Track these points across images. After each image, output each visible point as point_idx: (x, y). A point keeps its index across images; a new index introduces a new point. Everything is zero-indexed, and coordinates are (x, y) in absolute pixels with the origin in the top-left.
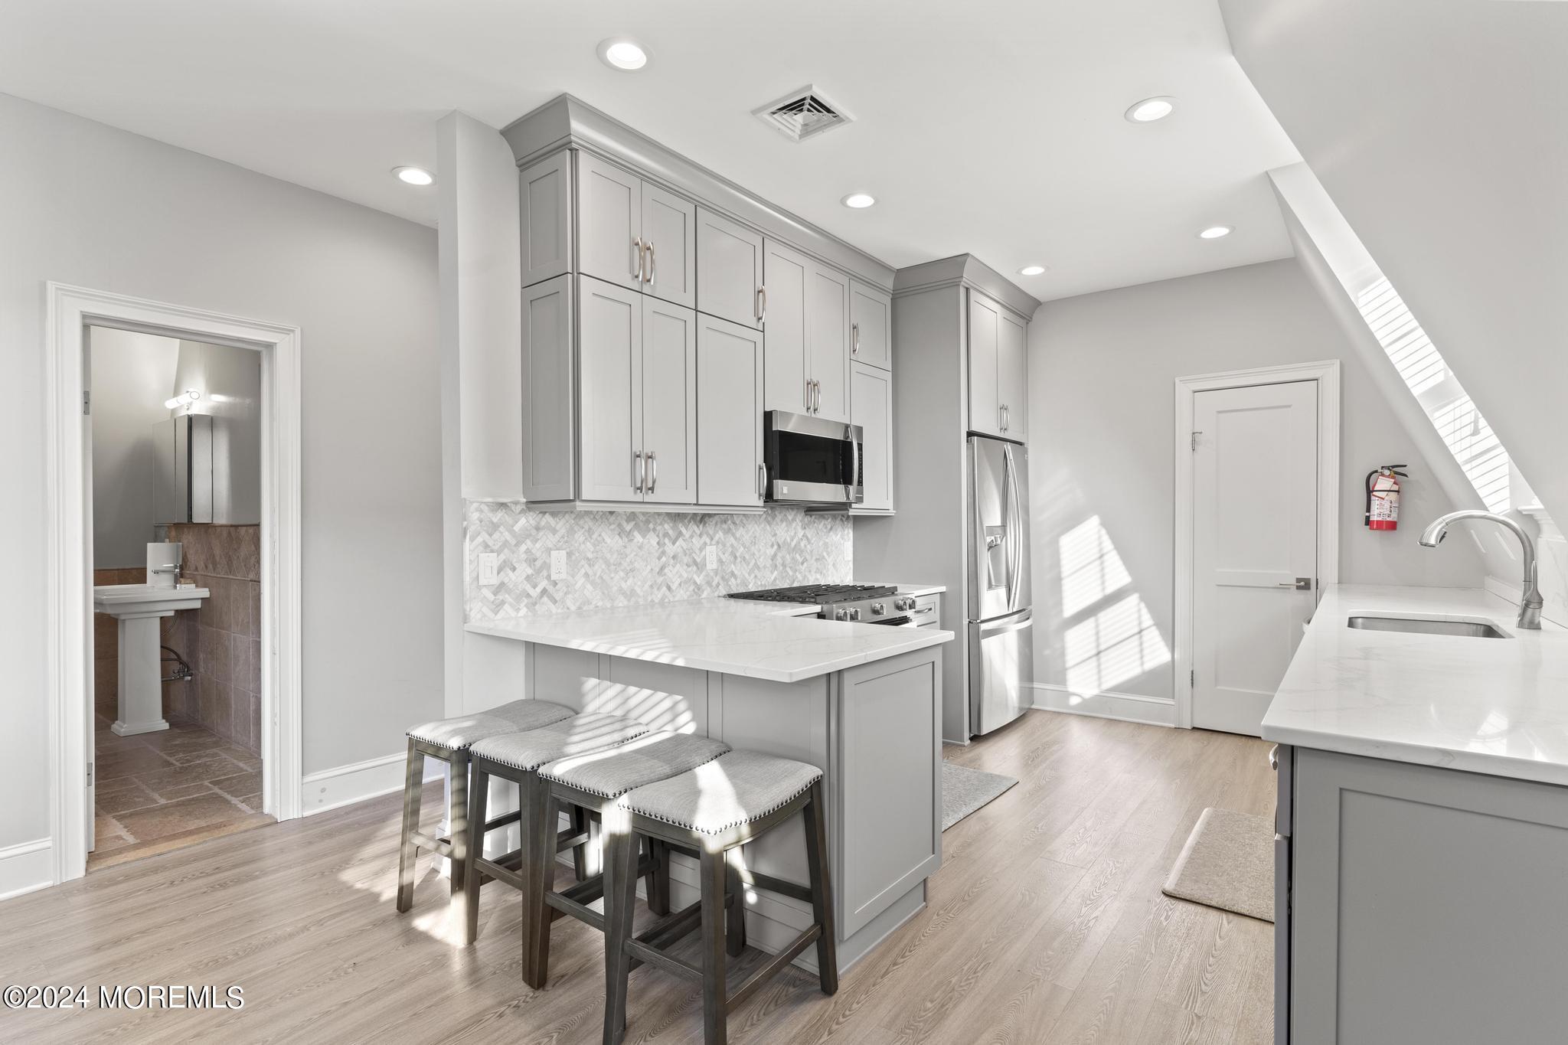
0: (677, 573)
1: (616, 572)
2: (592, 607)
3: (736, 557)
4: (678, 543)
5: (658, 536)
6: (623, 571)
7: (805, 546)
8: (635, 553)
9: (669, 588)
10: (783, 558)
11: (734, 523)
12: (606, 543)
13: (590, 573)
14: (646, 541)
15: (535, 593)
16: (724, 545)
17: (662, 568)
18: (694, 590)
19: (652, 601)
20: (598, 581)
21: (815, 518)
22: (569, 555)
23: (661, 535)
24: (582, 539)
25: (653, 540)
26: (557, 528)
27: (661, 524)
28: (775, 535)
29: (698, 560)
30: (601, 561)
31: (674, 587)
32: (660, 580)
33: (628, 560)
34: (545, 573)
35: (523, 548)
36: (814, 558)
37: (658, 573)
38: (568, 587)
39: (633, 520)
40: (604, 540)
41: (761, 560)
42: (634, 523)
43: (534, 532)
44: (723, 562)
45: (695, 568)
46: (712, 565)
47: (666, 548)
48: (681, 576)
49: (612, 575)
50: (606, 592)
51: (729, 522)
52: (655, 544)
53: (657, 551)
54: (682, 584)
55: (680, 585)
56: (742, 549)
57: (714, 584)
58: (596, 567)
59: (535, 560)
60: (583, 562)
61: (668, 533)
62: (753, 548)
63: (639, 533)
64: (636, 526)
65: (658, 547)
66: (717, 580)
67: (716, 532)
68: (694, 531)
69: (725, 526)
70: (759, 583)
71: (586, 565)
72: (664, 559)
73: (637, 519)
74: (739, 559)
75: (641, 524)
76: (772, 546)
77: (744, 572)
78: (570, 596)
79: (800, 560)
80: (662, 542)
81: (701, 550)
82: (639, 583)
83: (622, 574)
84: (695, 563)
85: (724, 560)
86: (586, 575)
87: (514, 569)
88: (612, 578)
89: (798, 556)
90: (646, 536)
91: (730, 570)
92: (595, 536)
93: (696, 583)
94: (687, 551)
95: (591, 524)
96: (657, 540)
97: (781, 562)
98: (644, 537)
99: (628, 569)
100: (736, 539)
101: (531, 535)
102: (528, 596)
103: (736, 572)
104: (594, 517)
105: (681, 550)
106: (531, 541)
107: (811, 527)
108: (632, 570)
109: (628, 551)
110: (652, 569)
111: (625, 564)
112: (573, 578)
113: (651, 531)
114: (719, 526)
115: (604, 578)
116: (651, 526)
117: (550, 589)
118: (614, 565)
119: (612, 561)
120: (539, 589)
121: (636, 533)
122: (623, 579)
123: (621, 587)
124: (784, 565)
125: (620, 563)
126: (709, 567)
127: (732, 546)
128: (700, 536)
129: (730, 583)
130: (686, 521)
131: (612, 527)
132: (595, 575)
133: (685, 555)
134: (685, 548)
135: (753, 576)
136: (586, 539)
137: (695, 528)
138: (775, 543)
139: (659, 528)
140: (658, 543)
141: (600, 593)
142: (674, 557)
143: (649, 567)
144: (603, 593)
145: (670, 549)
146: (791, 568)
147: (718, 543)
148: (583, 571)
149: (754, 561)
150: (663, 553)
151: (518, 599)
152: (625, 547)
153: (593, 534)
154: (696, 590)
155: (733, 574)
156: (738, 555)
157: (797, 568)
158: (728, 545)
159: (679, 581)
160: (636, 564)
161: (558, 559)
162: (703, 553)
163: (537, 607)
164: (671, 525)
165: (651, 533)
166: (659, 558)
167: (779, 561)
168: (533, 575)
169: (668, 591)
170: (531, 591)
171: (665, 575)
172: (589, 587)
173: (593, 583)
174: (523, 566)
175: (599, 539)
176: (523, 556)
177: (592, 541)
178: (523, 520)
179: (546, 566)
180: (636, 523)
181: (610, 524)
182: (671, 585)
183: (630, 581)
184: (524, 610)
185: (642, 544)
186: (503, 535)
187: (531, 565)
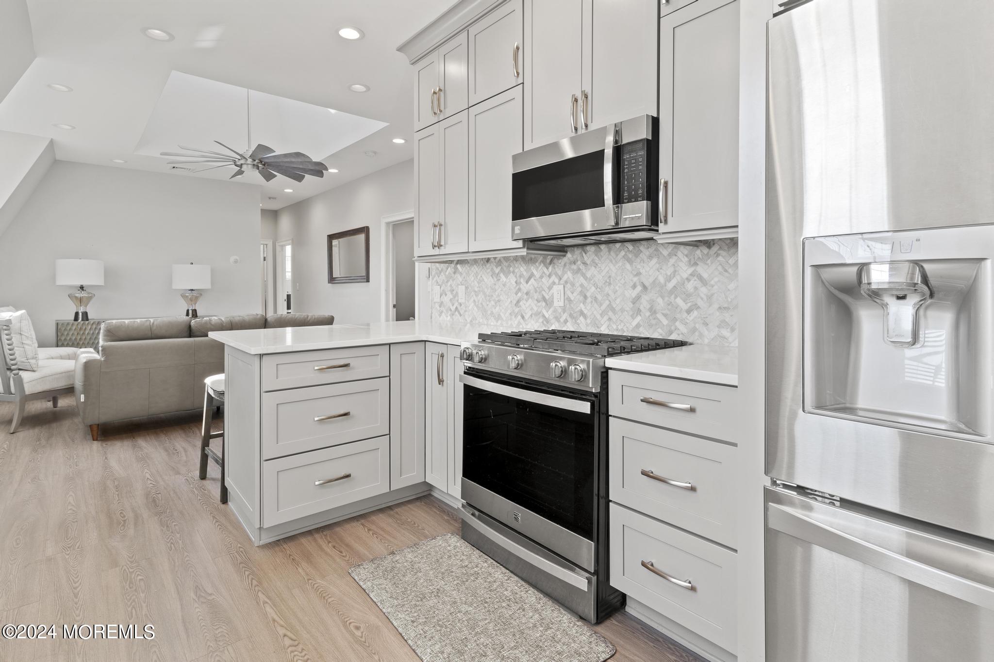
0: (529, 306)
1: (490, 301)
2: (477, 322)
3: (585, 297)
4: (530, 283)
5: (516, 277)
6: (493, 300)
7: (696, 288)
8: (501, 289)
9: (523, 317)
10: (652, 302)
11: (585, 263)
12: (484, 282)
13: (476, 300)
14: (508, 281)
15: (453, 308)
16: (573, 285)
17: (518, 302)
18: (543, 322)
20: (480, 306)
21: (720, 248)
22: (467, 288)
23: (518, 276)
24: (473, 279)
25: (512, 279)
26: (462, 273)
28: (639, 274)
29: (547, 297)
30: (481, 293)
31: (526, 317)
32: (517, 310)
33: (496, 293)
34: (457, 298)
35: (449, 284)
36: (716, 306)
37: (515, 305)
38: (466, 307)
40: (483, 279)
41: (618, 301)
42: (501, 267)
43: (453, 275)
44: (571, 300)
45: (544, 304)
46: (558, 303)
47: (521, 286)
48: (532, 309)
49: (488, 303)
50: (484, 313)
51: (579, 262)
52: (514, 283)
53: (515, 288)
54: (533, 316)
55: (531, 316)
56: (593, 289)
57: (562, 320)
58: (480, 296)
59: (453, 290)
60: (473, 293)
61: (523, 274)
62: (607, 289)
63: (504, 275)
64: (502, 270)
65: (515, 285)
66: (565, 316)
67: (564, 273)
68: (544, 272)
69: (574, 267)
70: (615, 327)
71: (474, 296)
72: (519, 294)
73: (502, 265)
74: (589, 300)
75: (505, 268)
76: (634, 287)
77: (595, 312)
78: (467, 313)
79: (684, 306)
80: (518, 281)
81: (550, 288)
82: (503, 310)
83: (493, 303)
84: (544, 299)
85: (572, 299)
86: (474, 301)
87: (446, 295)
88: (488, 305)
89: (679, 301)
90: (508, 277)
91: (579, 308)
92: (479, 277)
93: (545, 317)
94: (537, 289)
95: (476, 267)
96: (515, 279)
97: (648, 306)
98: (506, 277)
99: (497, 299)
100: (586, 278)
101: (452, 277)
102: (451, 310)
103: (585, 312)
105: (533, 288)
106: (452, 280)
107: (709, 261)
108: (499, 301)
109: (497, 287)
110: (511, 301)
111: (495, 296)
112: (468, 302)
113: (511, 273)
114: (567, 267)
115: (483, 304)
116: (511, 269)
117: (459, 307)
118: (489, 296)
119: (488, 293)
120: (454, 307)
121: (502, 275)
122: (493, 306)
123: (492, 312)
124: (653, 311)
125: (492, 296)
126: (556, 304)
127: (582, 285)
128: (550, 276)
129: (578, 321)
130: (537, 264)
131: (489, 270)
132: (479, 301)
133: (536, 293)
134: (536, 287)
135: (606, 318)
137: (545, 270)
138: (638, 284)
139: (516, 271)
140: (516, 282)
141: (481, 314)
142: (527, 294)
143: (509, 300)
144: (483, 314)
145: (525, 287)
146: (665, 315)
147: (566, 282)
148: (472, 300)
149: (607, 302)
150: (519, 289)
151: (448, 311)
152: (495, 284)
153: (478, 275)
154: (545, 322)
155: (582, 313)
156: (588, 294)
157: (678, 316)
158: (577, 285)
159: (530, 313)
160: (501, 297)
161: (461, 290)
162: (552, 291)
164: (525, 268)
166: (516, 294)
167: (644, 304)
168: (452, 299)
169: (522, 320)
170: (451, 307)
171: (520, 306)
172: (475, 308)
173: (477, 307)
174: (449, 293)
175: (481, 279)
176: (449, 289)
177: (478, 280)
178: (449, 269)
179: (457, 293)
180: (502, 268)
181: (487, 269)
182: (524, 315)
183: (498, 308)
184: (449, 317)
185: (505, 282)
186: (443, 277)
187: (452, 293)
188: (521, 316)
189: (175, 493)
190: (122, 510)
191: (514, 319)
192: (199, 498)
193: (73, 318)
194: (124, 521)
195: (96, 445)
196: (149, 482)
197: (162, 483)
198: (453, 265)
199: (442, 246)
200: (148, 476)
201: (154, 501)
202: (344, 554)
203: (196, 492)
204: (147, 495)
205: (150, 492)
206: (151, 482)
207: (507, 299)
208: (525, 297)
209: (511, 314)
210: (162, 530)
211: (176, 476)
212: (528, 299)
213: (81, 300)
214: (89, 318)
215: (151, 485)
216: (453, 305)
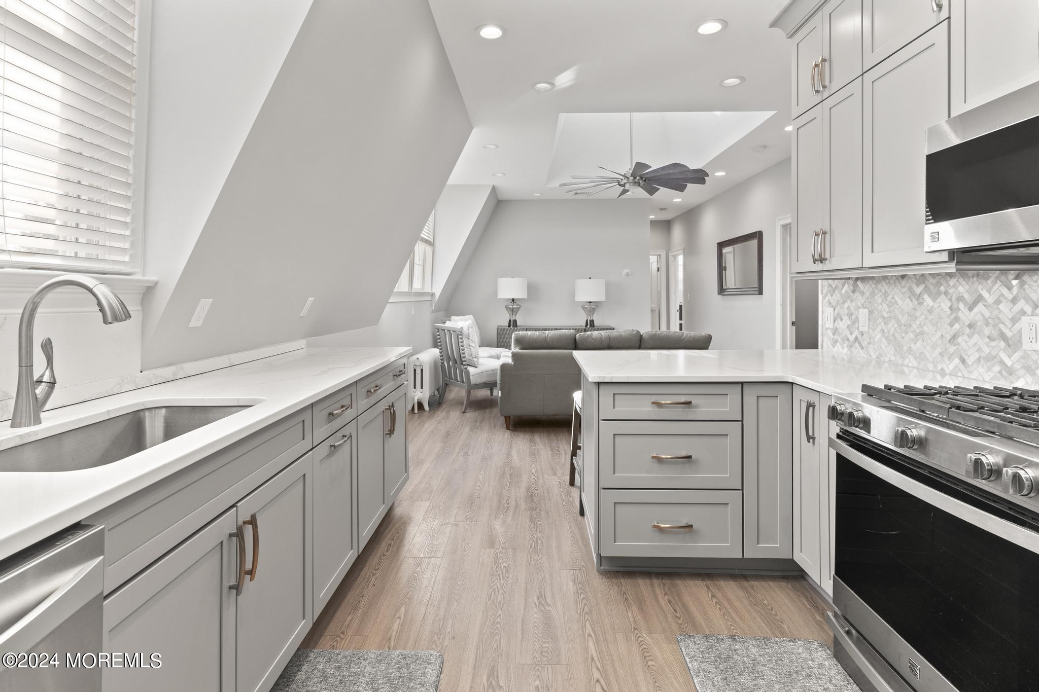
0: (974, 345)
1: (907, 333)
2: (887, 359)
4: (976, 310)
5: (950, 300)
6: (912, 332)
8: (924, 317)
9: (963, 361)
12: (898, 305)
13: (886, 331)
14: (936, 305)
15: (852, 338)
17: (954, 337)
19: (942, 369)
20: (892, 338)
22: (871, 312)
23: (953, 299)
24: (880, 300)
25: (944, 304)
26: (865, 292)
27: (954, 286)
29: (1009, 334)
30: (893, 320)
31: (970, 361)
32: (952, 349)
33: (917, 322)
34: (856, 325)
35: (846, 305)
37: (950, 341)
38: (870, 338)
39: (924, 282)
40: (896, 302)
42: (924, 285)
43: (851, 294)
45: (1003, 344)
46: (1031, 345)
47: (960, 314)
48: (980, 350)
49: (903, 335)
52: (947, 309)
53: (949, 316)
55: (979, 360)
58: (890, 325)
59: (852, 315)
60: (880, 320)
61: (963, 297)
63: (929, 296)
64: (926, 289)
65: (949, 312)
71: (882, 323)
72: (957, 326)
73: (927, 282)
75: (931, 287)
78: (871, 345)
80: (955, 307)
82: (928, 348)
83: (911, 335)
84: (1003, 336)
86: (882, 331)
87: (842, 320)
88: (903, 338)
90: (936, 300)
92: (889, 298)
93: (1005, 365)
94: (990, 320)
95: (886, 287)
96: (949, 304)
98: (934, 300)
99: (918, 331)
101: (850, 296)
102: (848, 340)
104: (889, 282)
105: (981, 318)
106: (850, 301)
108: (922, 333)
109: (918, 313)
110: (942, 335)
111: (915, 327)
112: (874, 331)
113: (943, 295)
115: (896, 336)
116: (942, 289)
117: (859, 337)
118: (905, 326)
119: (903, 321)
120: (854, 336)
121: (926, 297)
122: (912, 340)
123: (910, 347)
125: (910, 325)
130: (989, 282)
131: (905, 290)
132: (889, 332)
133: (987, 325)
134: (987, 316)
136: (883, 300)
139: (951, 291)
140: (951, 308)
141: (893, 349)
142: (970, 326)
143: (939, 334)
144: (896, 349)
145: (966, 316)
148: (879, 329)
150: (957, 319)
151: (843, 340)
152: (915, 310)
153: (888, 295)
159: (977, 356)
160: (925, 328)
161: (863, 314)
163: (853, 349)
164: (967, 287)
165: (943, 296)
166: (951, 325)
168: (850, 325)
170: (849, 336)
171: (958, 344)
172: (884, 341)
173: (887, 339)
174: (846, 318)
175: (893, 301)
176: (846, 311)
177: (887, 302)
178: (846, 286)
179: (857, 319)
180: (926, 286)
181: (902, 287)
182: (966, 357)
183: (919, 343)
184: (846, 349)
185: (932, 307)
186: (837, 296)
187: (850, 318)
188: (960, 359)
189: (548, 493)
190: (508, 497)
191: (948, 362)
192: (564, 503)
193: (508, 325)
194: (508, 508)
195: (508, 434)
196: (533, 477)
197: (541, 480)
198: (851, 282)
199: (826, 259)
200: (533, 471)
201: (532, 496)
202: (678, 615)
203: (564, 497)
204: (528, 489)
205: (531, 486)
206: (534, 477)
207: (936, 331)
208: (967, 330)
209: (941, 354)
210: (530, 526)
211: (553, 476)
212: (973, 334)
213: (512, 310)
214: (518, 324)
215: (534, 480)
216: (851, 334)
